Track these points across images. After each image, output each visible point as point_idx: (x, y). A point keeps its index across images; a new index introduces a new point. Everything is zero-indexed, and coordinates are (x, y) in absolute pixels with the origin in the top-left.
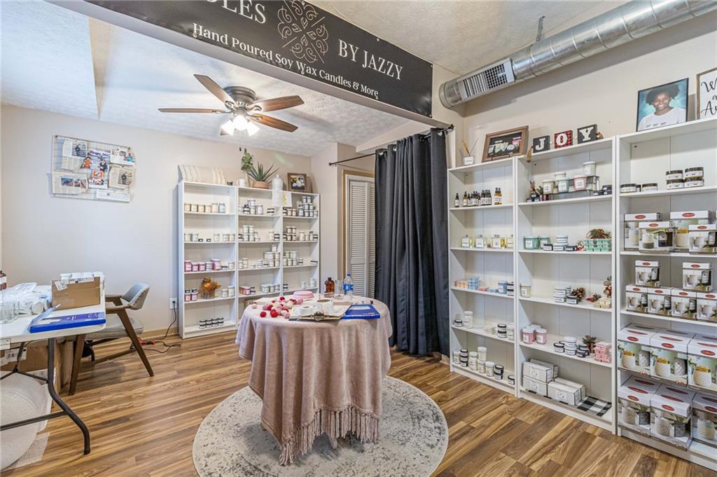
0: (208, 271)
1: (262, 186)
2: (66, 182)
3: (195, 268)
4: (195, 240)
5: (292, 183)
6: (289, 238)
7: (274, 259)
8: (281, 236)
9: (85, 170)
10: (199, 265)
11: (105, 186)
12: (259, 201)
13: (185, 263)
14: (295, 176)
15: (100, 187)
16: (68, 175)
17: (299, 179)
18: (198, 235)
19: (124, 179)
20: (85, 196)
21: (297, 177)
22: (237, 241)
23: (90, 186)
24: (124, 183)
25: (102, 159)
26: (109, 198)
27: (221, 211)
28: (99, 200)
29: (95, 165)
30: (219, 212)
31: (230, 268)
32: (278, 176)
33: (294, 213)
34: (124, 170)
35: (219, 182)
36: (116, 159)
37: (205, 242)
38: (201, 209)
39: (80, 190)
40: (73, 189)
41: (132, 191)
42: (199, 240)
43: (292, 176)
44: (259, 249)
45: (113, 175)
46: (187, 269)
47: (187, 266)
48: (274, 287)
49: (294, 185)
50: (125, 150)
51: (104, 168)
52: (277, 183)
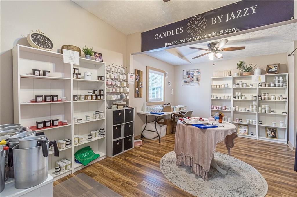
0: (220, 110)
1: (246, 74)
2: (185, 82)
3: (215, 108)
4: (215, 98)
5: (269, 70)
6: (263, 98)
7: (253, 108)
8: (258, 97)
9: (189, 78)
10: (216, 107)
11: (193, 82)
12: (244, 81)
13: (211, 106)
14: (271, 66)
15: (191, 82)
16: (185, 80)
17: (274, 67)
18: (216, 96)
19: (197, 79)
20: (188, 85)
21: (273, 66)
22: (232, 99)
23: (190, 82)
24: (197, 80)
25: (192, 74)
26: (194, 85)
27: (226, 87)
28: (191, 86)
29: (191, 76)
30: (225, 87)
31: (229, 109)
32: (258, 68)
33: (267, 86)
34: (197, 76)
35: (226, 75)
36: (195, 73)
37: (219, 99)
38: (218, 87)
39: (188, 83)
40: (186, 84)
41: (200, 82)
42: (217, 98)
43: (270, 66)
44: (247, 103)
45: (195, 78)
46: (212, 108)
47: (212, 107)
48: (253, 121)
49: (270, 71)
50: (198, 70)
51: (193, 77)
52: (257, 71)
